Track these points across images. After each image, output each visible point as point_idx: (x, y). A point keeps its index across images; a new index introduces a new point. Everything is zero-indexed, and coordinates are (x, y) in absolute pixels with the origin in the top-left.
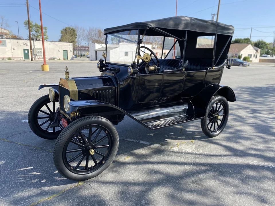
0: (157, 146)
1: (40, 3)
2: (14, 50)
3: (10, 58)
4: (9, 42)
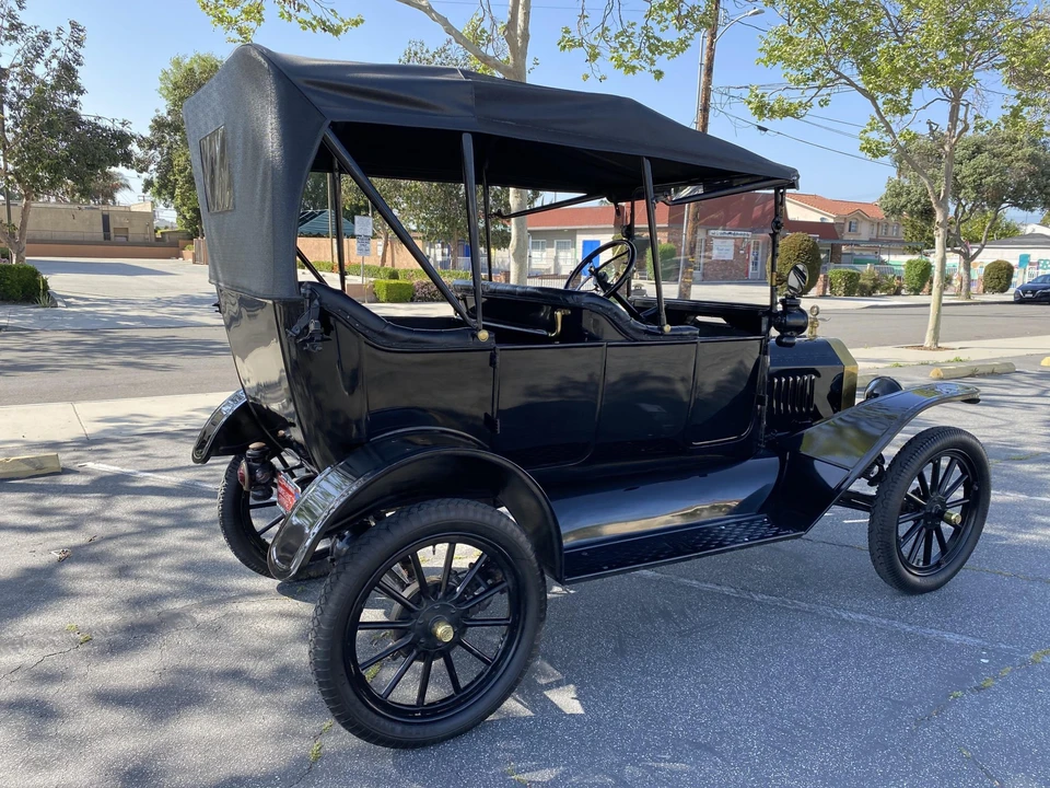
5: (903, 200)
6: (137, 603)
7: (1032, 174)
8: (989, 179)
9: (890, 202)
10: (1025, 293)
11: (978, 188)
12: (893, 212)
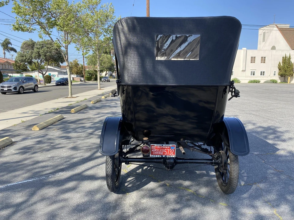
5: (24, 58)
7: (57, 53)
8: (48, 54)
9: (21, 58)
10: (58, 83)
11: (45, 56)
12: (22, 61)
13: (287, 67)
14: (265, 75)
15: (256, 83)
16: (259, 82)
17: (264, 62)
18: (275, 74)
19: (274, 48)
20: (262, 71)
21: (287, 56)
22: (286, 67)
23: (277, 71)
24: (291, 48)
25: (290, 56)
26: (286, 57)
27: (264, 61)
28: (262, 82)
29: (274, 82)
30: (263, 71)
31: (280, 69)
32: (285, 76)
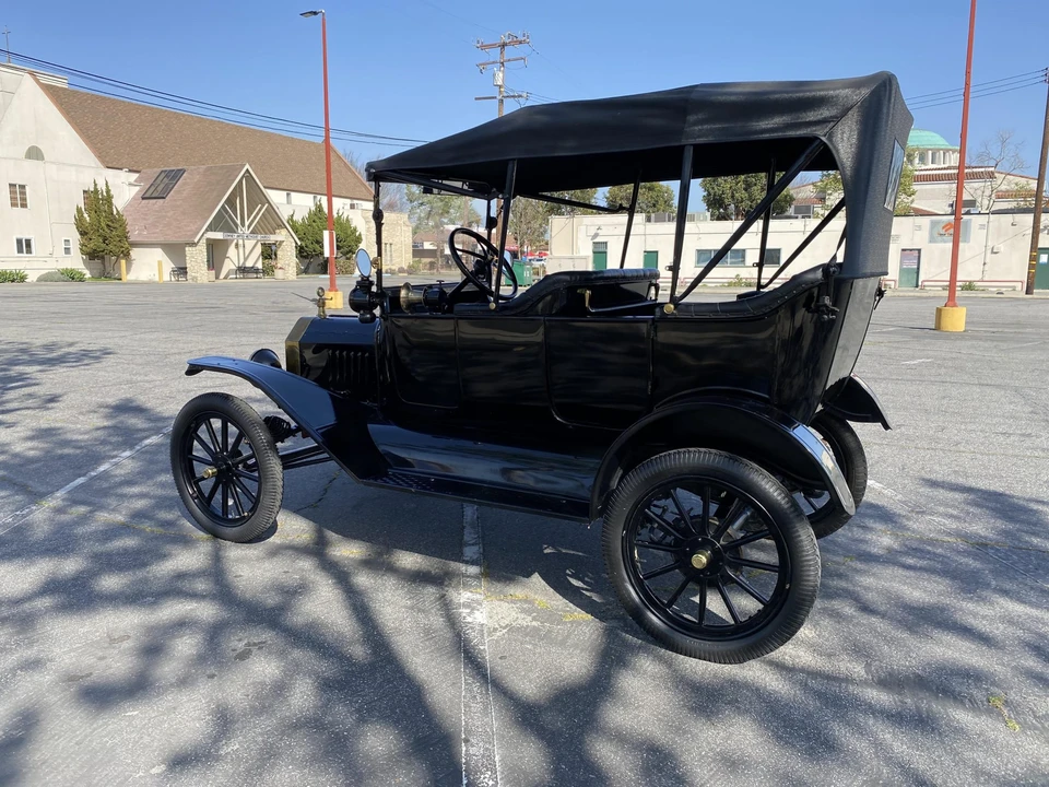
0: (473, 570)
1: (968, 73)
2: (993, 252)
3: (970, 282)
4: (982, 227)
6: (922, 723)
13: (108, 225)
14: (33, 254)
15: (13, 281)
16: (22, 279)
17: (24, 206)
18: (67, 251)
19: (34, 154)
20: (19, 237)
21: (99, 188)
22: (103, 225)
23: (75, 238)
24: (103, 162)
25: (108, 191)
26: (96, 191)
27: (24, 199)
28: (32, 277)
29: (72, 276)
30: (24, 237)
31: (83, 233)
32: (103, 258)
